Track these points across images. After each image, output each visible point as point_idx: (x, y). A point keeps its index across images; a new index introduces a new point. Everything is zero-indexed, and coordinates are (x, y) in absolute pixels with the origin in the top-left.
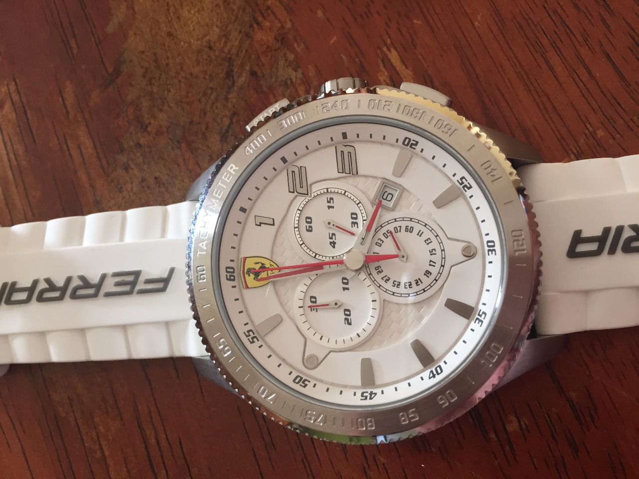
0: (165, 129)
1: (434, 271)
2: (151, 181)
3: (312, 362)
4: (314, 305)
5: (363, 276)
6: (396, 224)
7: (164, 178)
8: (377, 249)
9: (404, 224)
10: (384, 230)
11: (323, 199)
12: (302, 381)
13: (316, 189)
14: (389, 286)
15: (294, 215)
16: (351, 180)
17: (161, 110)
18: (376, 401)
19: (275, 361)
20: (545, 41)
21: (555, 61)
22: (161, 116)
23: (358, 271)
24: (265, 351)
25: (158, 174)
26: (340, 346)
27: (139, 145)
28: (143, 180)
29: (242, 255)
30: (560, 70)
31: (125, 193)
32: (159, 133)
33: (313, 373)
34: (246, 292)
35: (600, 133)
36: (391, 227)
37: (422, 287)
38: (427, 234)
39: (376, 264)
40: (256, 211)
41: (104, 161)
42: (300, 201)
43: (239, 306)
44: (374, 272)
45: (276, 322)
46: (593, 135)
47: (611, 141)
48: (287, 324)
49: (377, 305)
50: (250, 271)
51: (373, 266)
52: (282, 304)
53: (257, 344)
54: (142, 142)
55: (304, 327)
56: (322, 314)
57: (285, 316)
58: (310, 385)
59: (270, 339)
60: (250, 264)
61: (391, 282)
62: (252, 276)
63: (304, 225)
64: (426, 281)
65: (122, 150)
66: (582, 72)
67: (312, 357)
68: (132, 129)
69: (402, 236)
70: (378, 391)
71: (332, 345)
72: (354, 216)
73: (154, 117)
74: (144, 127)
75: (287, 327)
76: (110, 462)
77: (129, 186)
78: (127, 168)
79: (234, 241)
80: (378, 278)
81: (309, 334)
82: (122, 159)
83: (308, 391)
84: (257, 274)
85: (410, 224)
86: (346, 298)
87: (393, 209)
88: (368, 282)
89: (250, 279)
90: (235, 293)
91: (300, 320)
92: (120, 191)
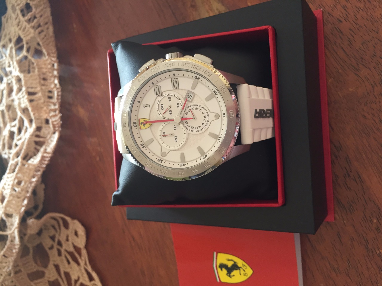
1: (205, 123)
4: (164, 135)
5: (181, 125)
6: (193, 107)
8: (186, 116)
10: (188, 109)
11: (167, 98)
12: (160, 160)
13: (164, 94)
14: (190, 128)
15: (157, 102)
16: (177, 90)
18: (185, 167)
19: (151, 154)
23: (179, 123)
24: (148, 151)
26: (174, 149)
29: (139, 118)
33: (165, 158)
34: (141, 131)
37: (201, 128)
38: (203, 110)
40: (143, 102)
42: (159, 98)
43: (138, 135)
45: (151, 141)
48: (155, 141)
49: (186, 135)
50: (142, 123)
51: (185, 121)
53: (145, 148)
55: (161, 143)
59: (150, 147)
60: (142, 121)
62: (143, 125)
63: (160, 107)
67: (164, 152)
69: (195, 111)
70: (186, 163)
71: (171, 149)
72: (178, 104)
79: (136, 113)
80: (186, 125)
81: (163, 145)
83: (163, 164)
85: (197, 107)
87: (191, 102)
88: (183, 127)
89: (142, 126)
90: (137, 131)
91: (160, 140)
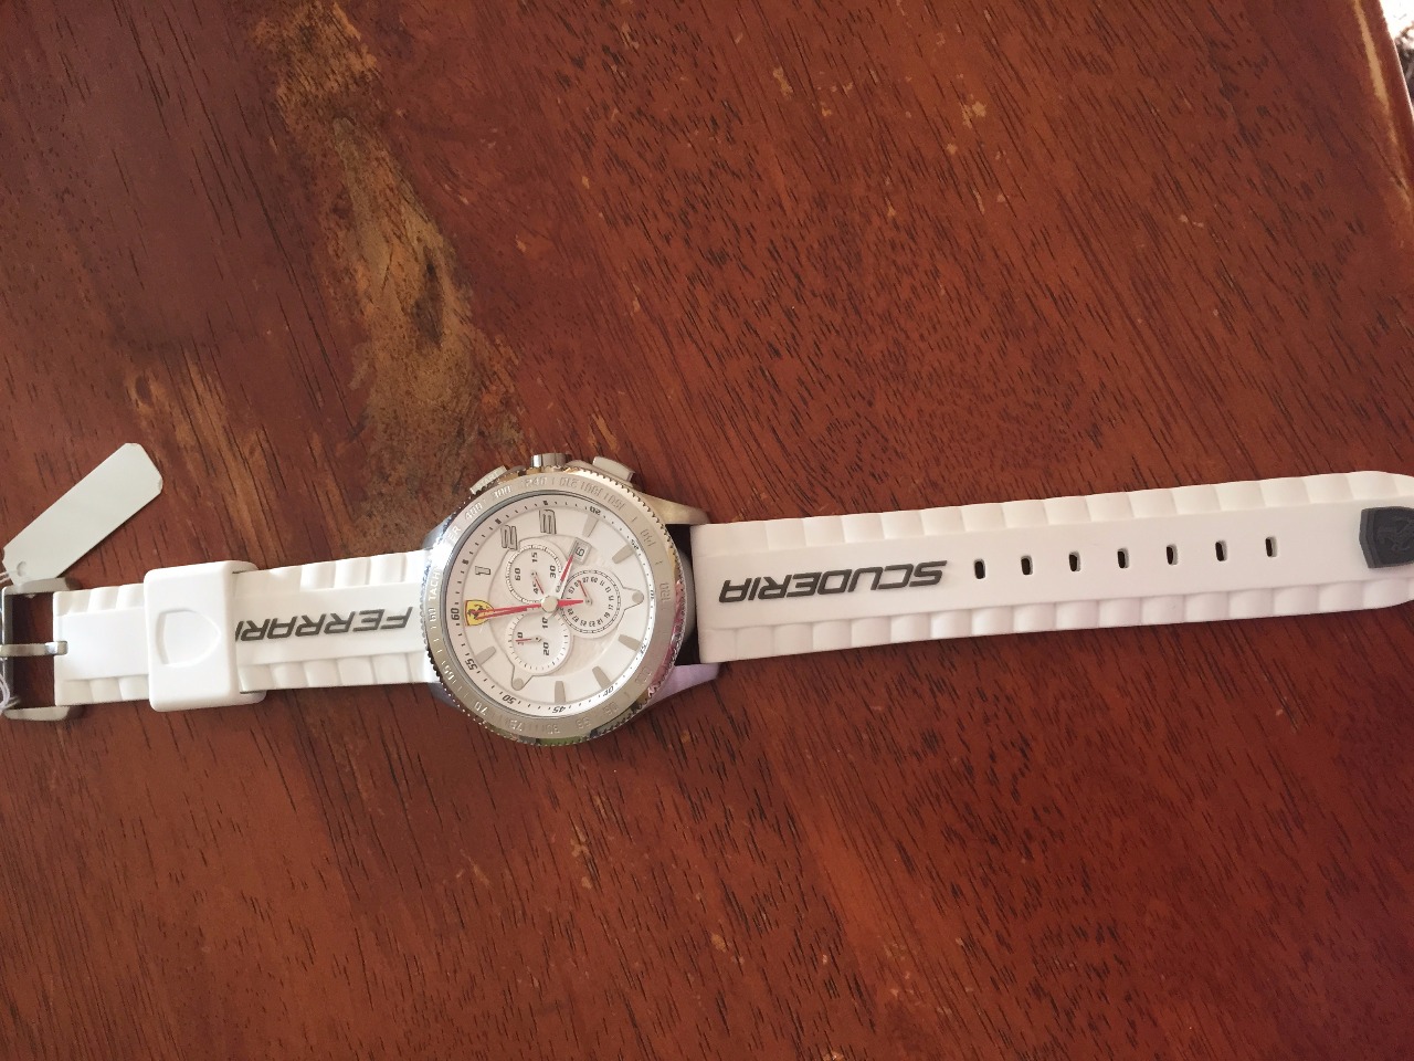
0: (404, 480)
1: (612, 613)
2: (392, 527)
3: (519, 685)
4: (521, 639)
5: (558, 616)
6: (585, 576)
7: (404, 525)
8: (569, 595)
9: (590, 575)
10: (575, 580)
11: (529, 554)
12: (510, 699)
13: (524, 545)
14: (577, 624)
15: (506, 564)
16: (552, 538)
17: (400, 463)
18: (564, 713)
19: (490, 683)
20: (724, 415)
21: (731, 433)
22: (400, 467)
23: (555, 613)
24: (482, 676)
25: (398, 521)
26: (540, 671)
27: (381, 494)
28: (385, 526)
29: (466, 599)
30: (735, 441)
31: (369, 537)
32: (399, 484)
33: (519, 693)
34: (467, 628)
35: (764, 496)
36: (580, 578)
37: (602, 625)
38: (607, 584)
39: (569, 607)
40: (476, 563)
41: (350, 508)
42: (511, 555)
43: (462, 640)
44: (567, 614)
45: (491, 653)
46: (758, 497)
47: (772, 503)
48: (499, 654)
49: (568, 639)
50: (471, 612)
51: (566, 608)
52: (496, 640)
53: (475, 670)
54: (383, 491)
55: (512, 657)
56: (526, 646)
57: (498, 649)
58: (515, 702)
59: (486, 666)
60: (471, 606)
61: (579, 621)
62: (473, 616)
63: (514, 574)
64: (606, 621)
65: (365, 498)
66: (752, 443)
67: (520, 680)
68: (375, 479)
69: (589, 585)
70: (567, 706)
71: (533, 671)
72: (552, 568)
73: (394, 469)
74: (385, 478)
75: (499, 657)
76: (358, 775)
77: (372, 531)
78: (370, 515)
79: (458, 588)
80: (570, 618)
81: (516, 662)
82: (366, 506)
83: (514, 706)
84: (476, 615)
85: (595, 576)
86: (545, 634)
87: (584, 563)
88: (562, 621)
89: (471, 618)
90: (459, 629)
91: (509, 651)
92: (365, 535)
